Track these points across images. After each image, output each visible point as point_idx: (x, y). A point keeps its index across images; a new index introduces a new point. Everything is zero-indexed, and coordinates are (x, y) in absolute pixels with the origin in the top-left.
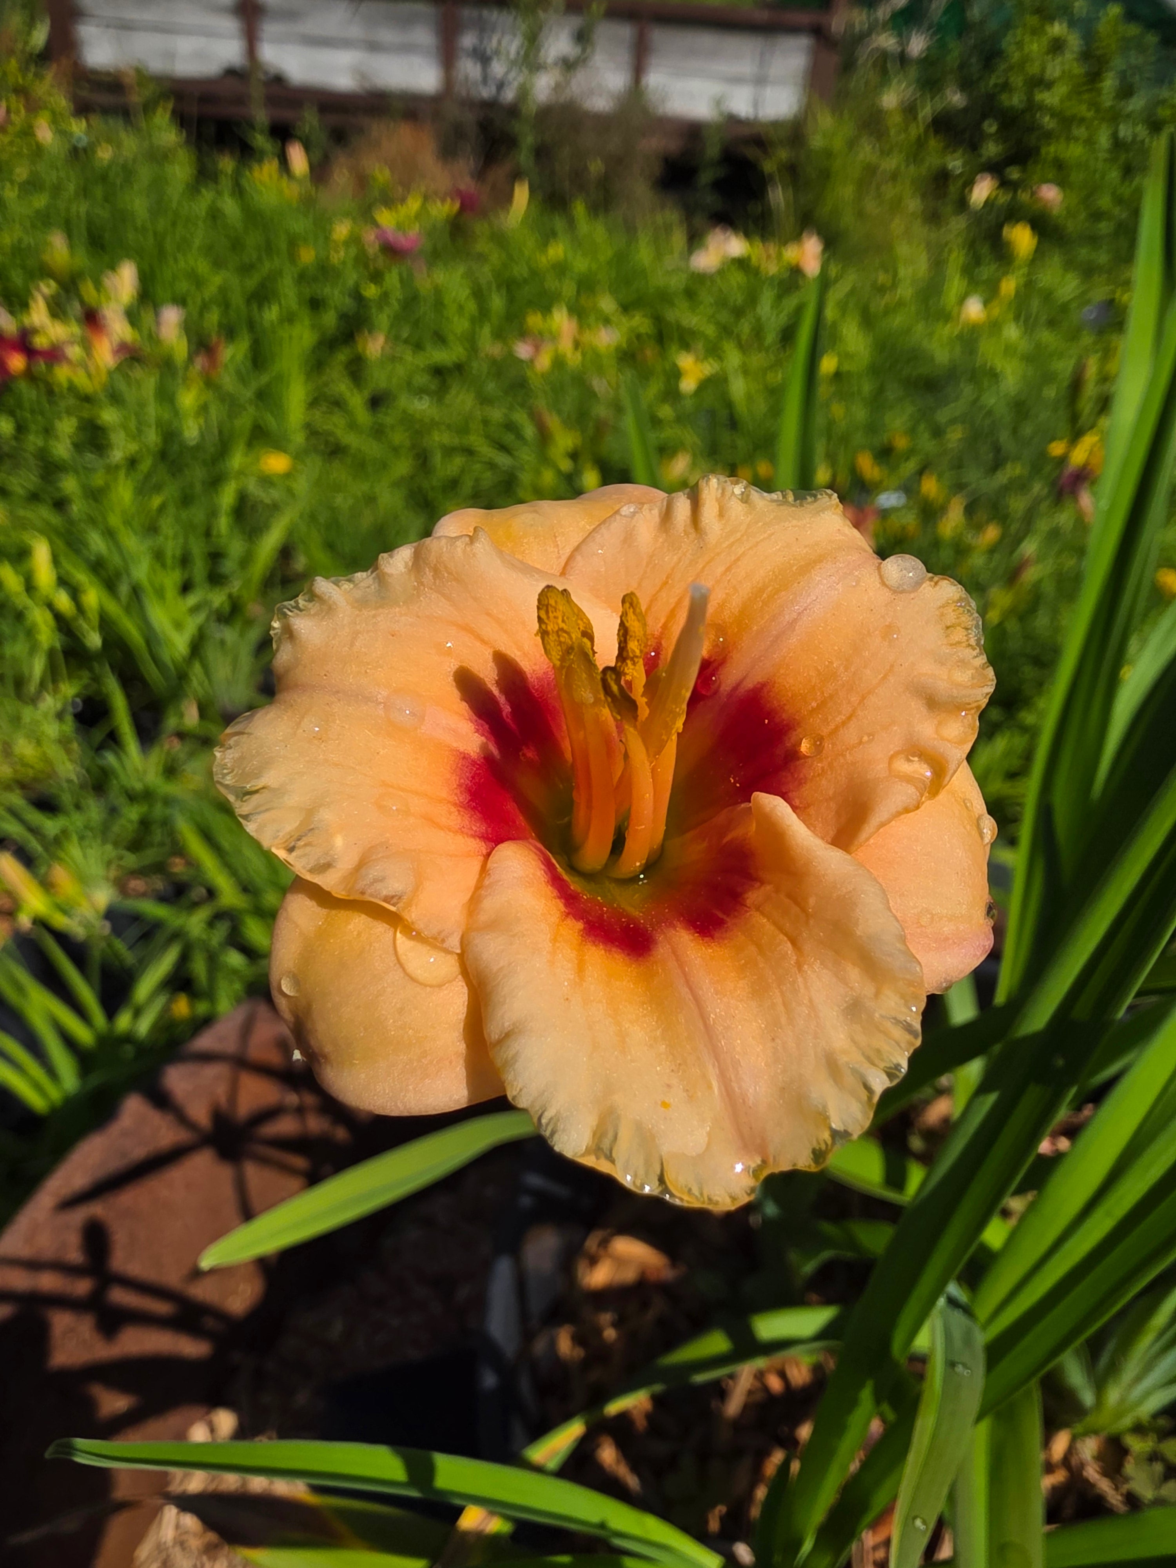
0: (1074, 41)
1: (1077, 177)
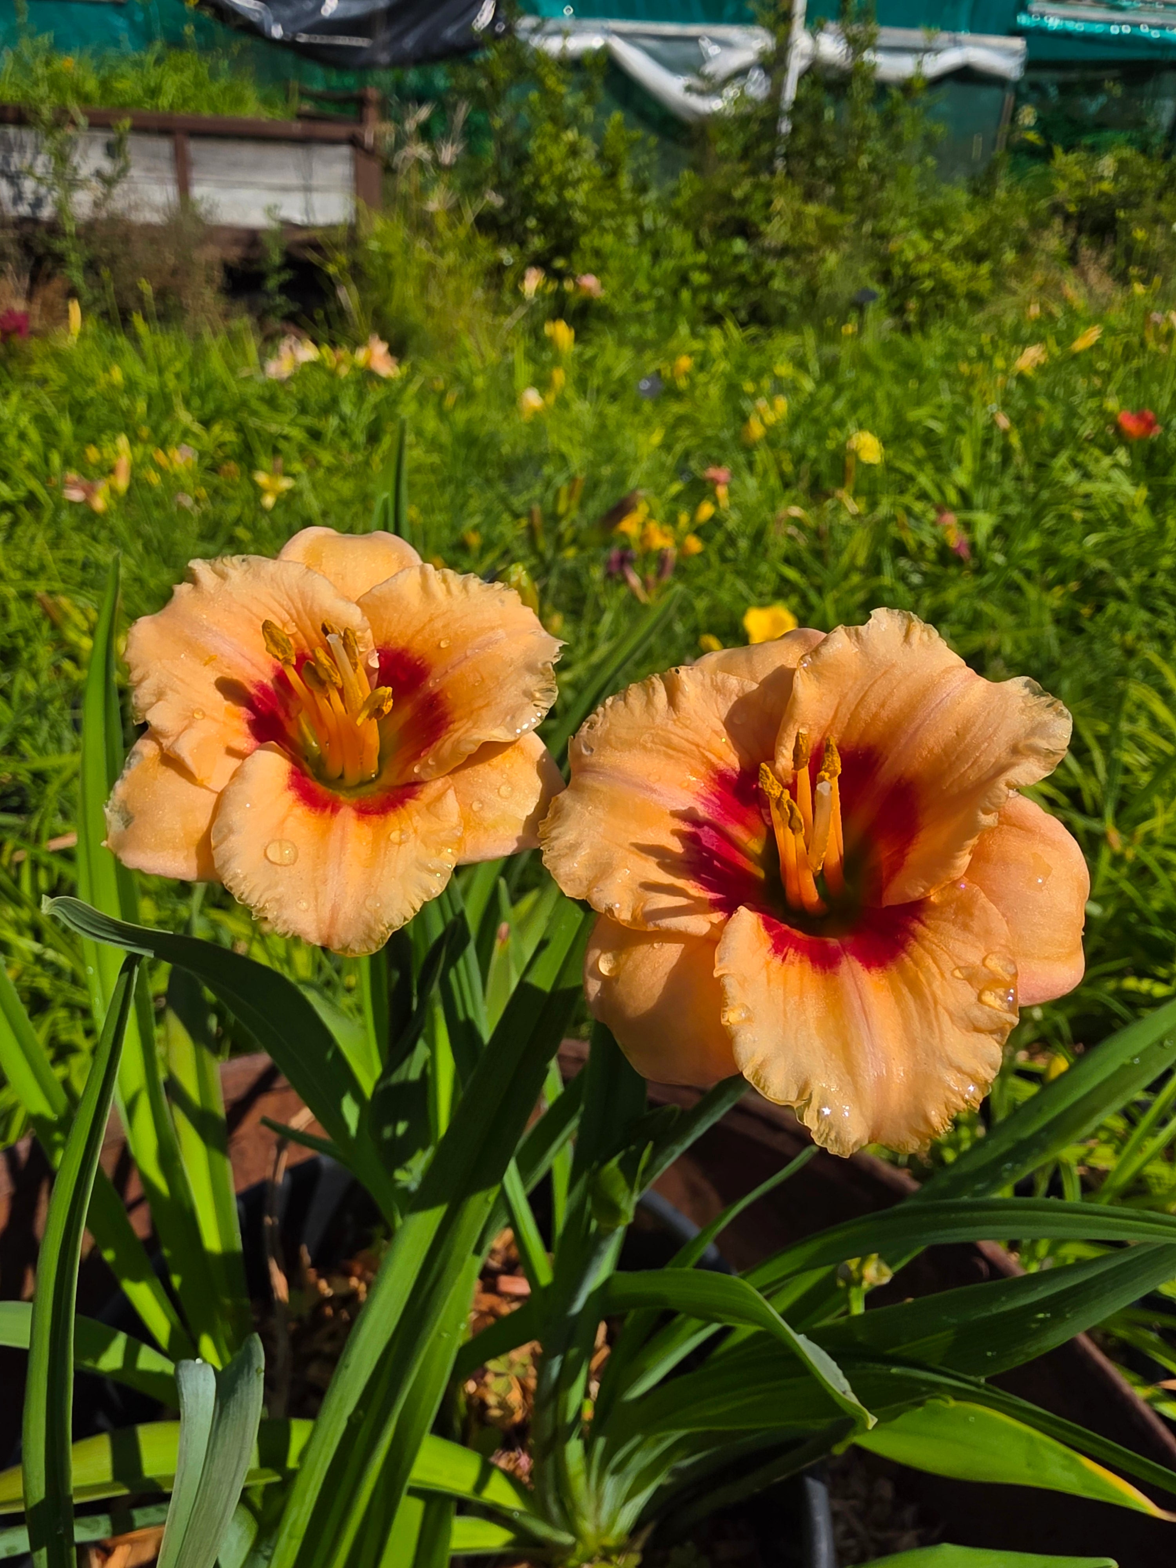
0: (588, 144)
1: (613, 264)
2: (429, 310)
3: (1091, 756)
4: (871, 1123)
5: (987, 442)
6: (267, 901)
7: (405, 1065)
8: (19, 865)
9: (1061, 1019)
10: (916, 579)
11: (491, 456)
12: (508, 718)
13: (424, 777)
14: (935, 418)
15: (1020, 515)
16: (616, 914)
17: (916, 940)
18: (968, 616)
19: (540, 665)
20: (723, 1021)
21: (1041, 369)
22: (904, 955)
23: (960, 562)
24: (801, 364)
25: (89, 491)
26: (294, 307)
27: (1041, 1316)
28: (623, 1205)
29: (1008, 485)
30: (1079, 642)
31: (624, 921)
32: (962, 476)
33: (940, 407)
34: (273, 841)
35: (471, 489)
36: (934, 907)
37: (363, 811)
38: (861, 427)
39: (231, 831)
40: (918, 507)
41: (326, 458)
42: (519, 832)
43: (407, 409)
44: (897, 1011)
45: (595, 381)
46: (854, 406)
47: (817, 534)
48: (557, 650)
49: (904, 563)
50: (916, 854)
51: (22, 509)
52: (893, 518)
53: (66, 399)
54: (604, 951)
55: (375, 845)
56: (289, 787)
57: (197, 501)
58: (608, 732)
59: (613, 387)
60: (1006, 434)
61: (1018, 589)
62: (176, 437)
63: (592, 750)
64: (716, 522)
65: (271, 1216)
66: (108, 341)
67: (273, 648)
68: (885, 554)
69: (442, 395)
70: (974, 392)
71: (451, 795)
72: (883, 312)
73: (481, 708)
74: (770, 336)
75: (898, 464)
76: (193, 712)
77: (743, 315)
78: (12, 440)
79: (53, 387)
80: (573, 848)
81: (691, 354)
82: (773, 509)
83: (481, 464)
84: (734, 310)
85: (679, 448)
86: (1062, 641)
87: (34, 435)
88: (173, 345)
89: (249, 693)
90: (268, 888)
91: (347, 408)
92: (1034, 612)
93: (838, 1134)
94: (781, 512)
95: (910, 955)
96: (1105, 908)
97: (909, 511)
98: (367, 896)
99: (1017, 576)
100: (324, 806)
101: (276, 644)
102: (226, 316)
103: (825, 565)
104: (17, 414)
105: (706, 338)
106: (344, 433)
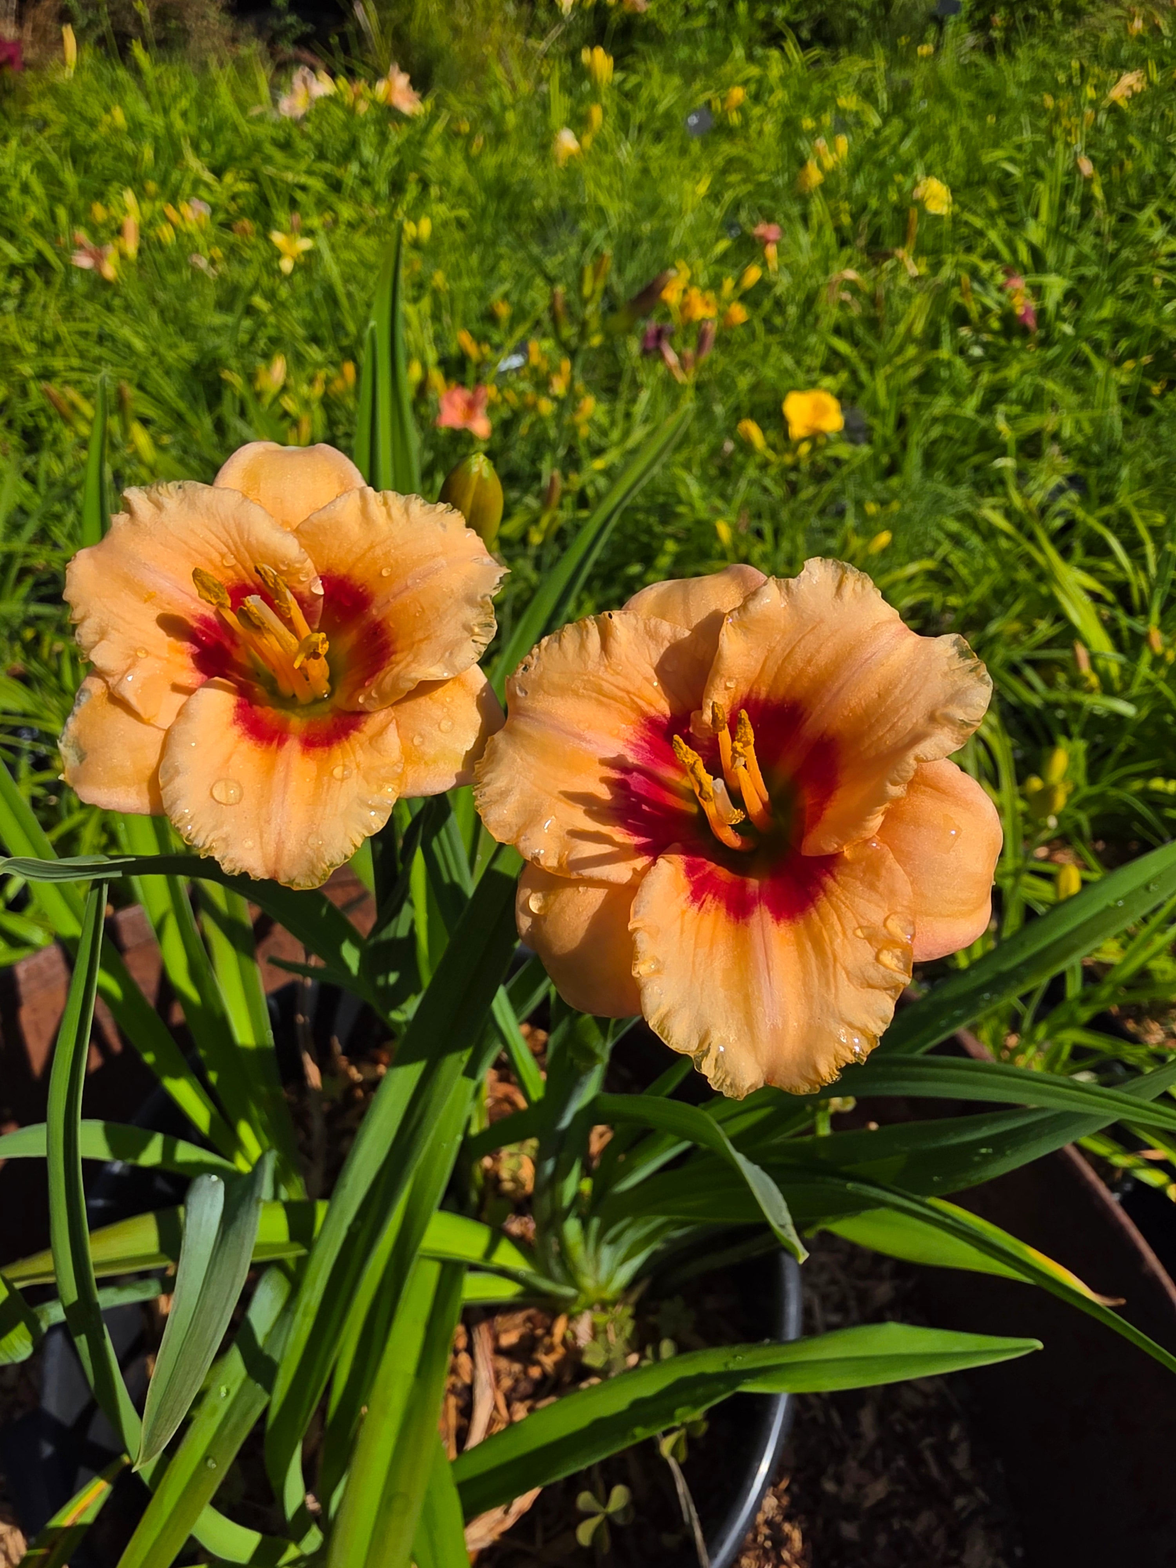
2: (456, 30)
3: (1144, 550)
4: (765, 1069)
5: (1067, 190)
6: (213, 841)
7: (393, 924)
8: (59, 655)
9: (1083, 818)
10: (977, 352)
11: (523, 208)
12: (447, 654)
13: (368, 708)
14: (1011, 160)
15: (1097, 277)
16: (542, 862)
17: (825, 895)
18: (1028, 394)
19: (479, 599)
20: (634, 973)
21: (1136, 98)
22: (812, 909)
23: (1025, 332)
24: (868, 95)
25: (98, 257)
26: (308, 28)
27: (983, 1151)
28: (598, 1050)
29: (1087, 243)
30: (1144, 424)
31: (549, 868)
32: (1035, 233)
33: (1019, 148)
34: (219, 780)
35: (503, 250)
36: (846, 863)
37: (310, 743)
38: (929, 172)
39: (177, 772)
40: (985, 268)
41: (347, 212)
42: (459, 768)
43: (434, 152)
44: (798, 967)
45: (638, 117)
46: (924, 147)
47: (873, 300)
48: (497, 580)
49: (965, 332)
50: (833, 811)
51: (31, 273)
52: (956, 282)
53: (66, 145)
54: (534, 891)
55: (318, 779)
56: (235, 722)
57: (212, 262)
58: (541, 676)
59: (657, 124)
60: (1088, 181)
61: (1086, 363)
62: (187, 187)
63: (526, 693)
64: (764, 286)
65: (303, 1015)
66: (107, 73)
67: (206, 594)
68: (944, 322)
69: (469, 138)
70: (1058, 131)
71: (392, 730)
72: (964, 26)
73: (421, 641)
74: (836, 59)
75: (967, 216)
76: (136, 650)
77: (805, 34)
78: (14, 193)
79: (55, 130)
80: (504, 794)
81: (745, 83)
82: (826, 271)
83: (513, 217)
84: (795, 26)
85: (728, 196)
86: (1126, 422)
87: (38, 188)
88: (178, 78)
89: (192, 627)
90: (215, 828)
91: (368, 152)
92: (1099, 390)
93: (733, 1079)
94: (834, 276)
95: (817, 911)
96: (1139, 709)
97: (974, 273)
98: (310, 834)
99: (1086, 349)
100: (270, 740)
101: (208, 590)
102: (234, 40)
103: (879, 338)
104: (16, 163)
105: (762, 62)
106: (366, 182)
